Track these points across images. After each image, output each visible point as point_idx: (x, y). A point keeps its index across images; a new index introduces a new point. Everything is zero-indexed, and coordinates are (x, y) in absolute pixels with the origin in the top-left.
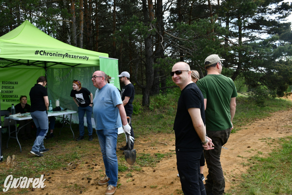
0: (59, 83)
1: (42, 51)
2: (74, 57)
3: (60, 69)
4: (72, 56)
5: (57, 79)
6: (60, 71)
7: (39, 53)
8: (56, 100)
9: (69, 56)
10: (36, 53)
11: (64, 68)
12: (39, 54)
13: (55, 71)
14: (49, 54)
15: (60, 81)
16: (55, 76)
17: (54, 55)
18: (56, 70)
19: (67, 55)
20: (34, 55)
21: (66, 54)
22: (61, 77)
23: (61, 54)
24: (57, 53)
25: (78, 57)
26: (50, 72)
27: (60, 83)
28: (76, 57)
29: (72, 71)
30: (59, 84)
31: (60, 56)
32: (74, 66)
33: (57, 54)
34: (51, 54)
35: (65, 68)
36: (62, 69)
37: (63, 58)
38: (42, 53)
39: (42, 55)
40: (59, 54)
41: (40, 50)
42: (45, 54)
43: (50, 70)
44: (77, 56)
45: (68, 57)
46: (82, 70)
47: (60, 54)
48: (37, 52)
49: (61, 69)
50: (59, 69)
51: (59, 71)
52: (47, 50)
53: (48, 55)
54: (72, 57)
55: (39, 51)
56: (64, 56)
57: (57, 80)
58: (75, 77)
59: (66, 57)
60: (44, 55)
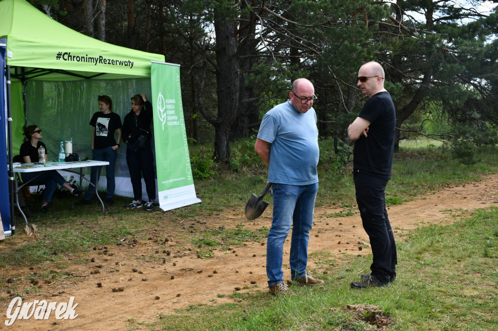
0: (54, 111)
1: (66, 53)
2: (112, 62)
3: (59, 83)
4: (108, 61)
5: (50, 103)
6: (57, 87)
7: (62, 56)
8: (66, 141)
9: (104, 61)
10: (57, 57)
11: (67, 82)
12: (61, 59)
13: (46, 86)
14: (75, 58)
15: (58, 106)
16: (45, 98)
17: (83, 59)
18: (49, 85)
19: (101, 60)
20: (55, 60)
21: (100, 57)
22: (62, 99)
23: (93, 58)
24: (87, 55)
25: (118, 62)
26: (34, 89)
27: (56, 110)
28: (115, 63)
29: (84, 86)
30: (55, 114)
31: (91, 62)
32: (89, 78)
33: (87, 58)
34: (78, 59)
35: (69, 82)
36: (63, 82)
37: (96, 64)
38: (66, 57)
39: (66, 60)
40: (89, 58)
41: (63, 51)
42: (70, 58)
43: (34, 84)
44: (116, 61)
45: (102, 63)
46: (107, 85)
47: (91, 58)
48: (59, 56)
49: (61, 84)
50: (56, 82)
51: (55, 86)
52: (73, 52)
53: (74, 60)
54: (109, 63)
55: (62, 54)
56: (96, 62)
57: (49, 105)
58: (93, 99)
59: (100, 63)
60: (68, 60)
